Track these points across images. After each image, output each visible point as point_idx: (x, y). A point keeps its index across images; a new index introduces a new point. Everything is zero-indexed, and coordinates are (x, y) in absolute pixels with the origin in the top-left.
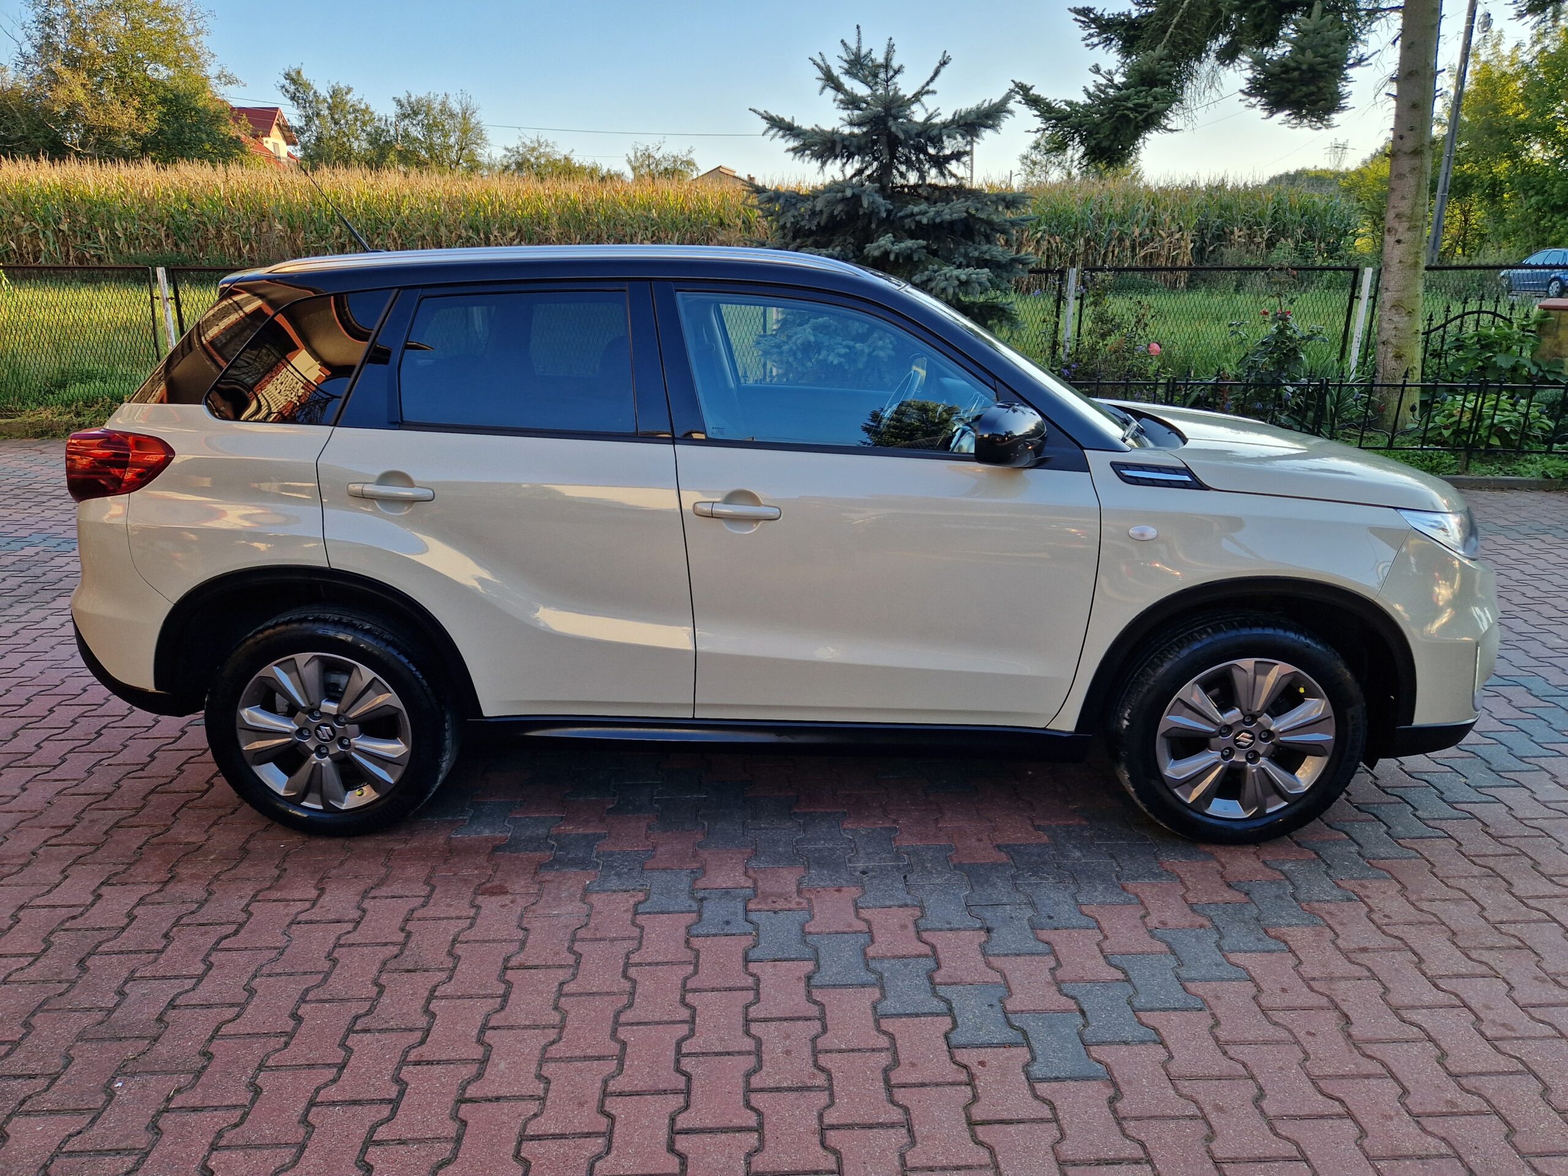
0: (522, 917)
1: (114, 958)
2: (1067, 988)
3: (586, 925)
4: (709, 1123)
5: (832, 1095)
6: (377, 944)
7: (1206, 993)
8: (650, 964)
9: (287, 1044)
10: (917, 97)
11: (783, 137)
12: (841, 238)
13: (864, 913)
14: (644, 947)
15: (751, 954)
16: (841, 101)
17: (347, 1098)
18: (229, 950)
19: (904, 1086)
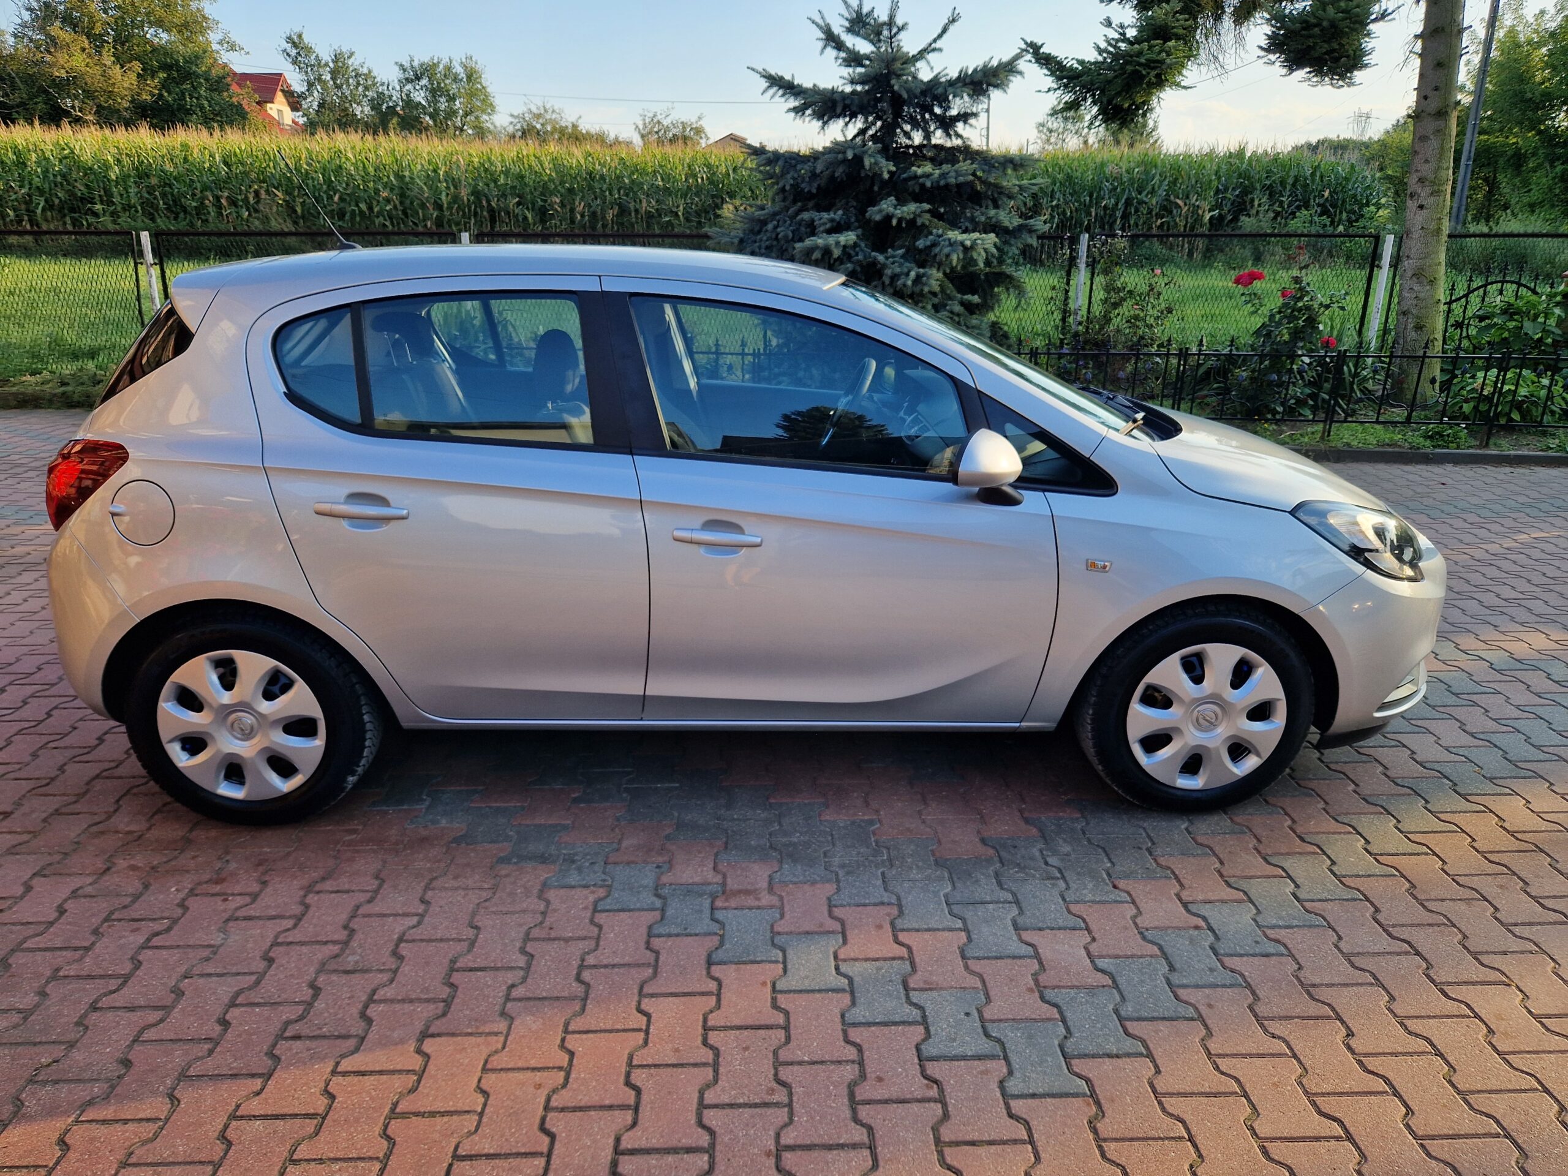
0: (474, 914)
1: (39, 956)
2: (1049, 994)
3: (541, 923)
4: (654, 1143)
5: (791, 1114)
6: (318, 942)
7: (1198, 1001)
8: (606, 966)
9: (211, 1052)
10: (922, 54)
11: (783, 95)
12: (843, 201)
13: (837, 912)
14: (601, 948)
15: (714, 956)
16: (845, 60)
17: (270, 1113)
18: (157, 947)
19: (868, 1102)
